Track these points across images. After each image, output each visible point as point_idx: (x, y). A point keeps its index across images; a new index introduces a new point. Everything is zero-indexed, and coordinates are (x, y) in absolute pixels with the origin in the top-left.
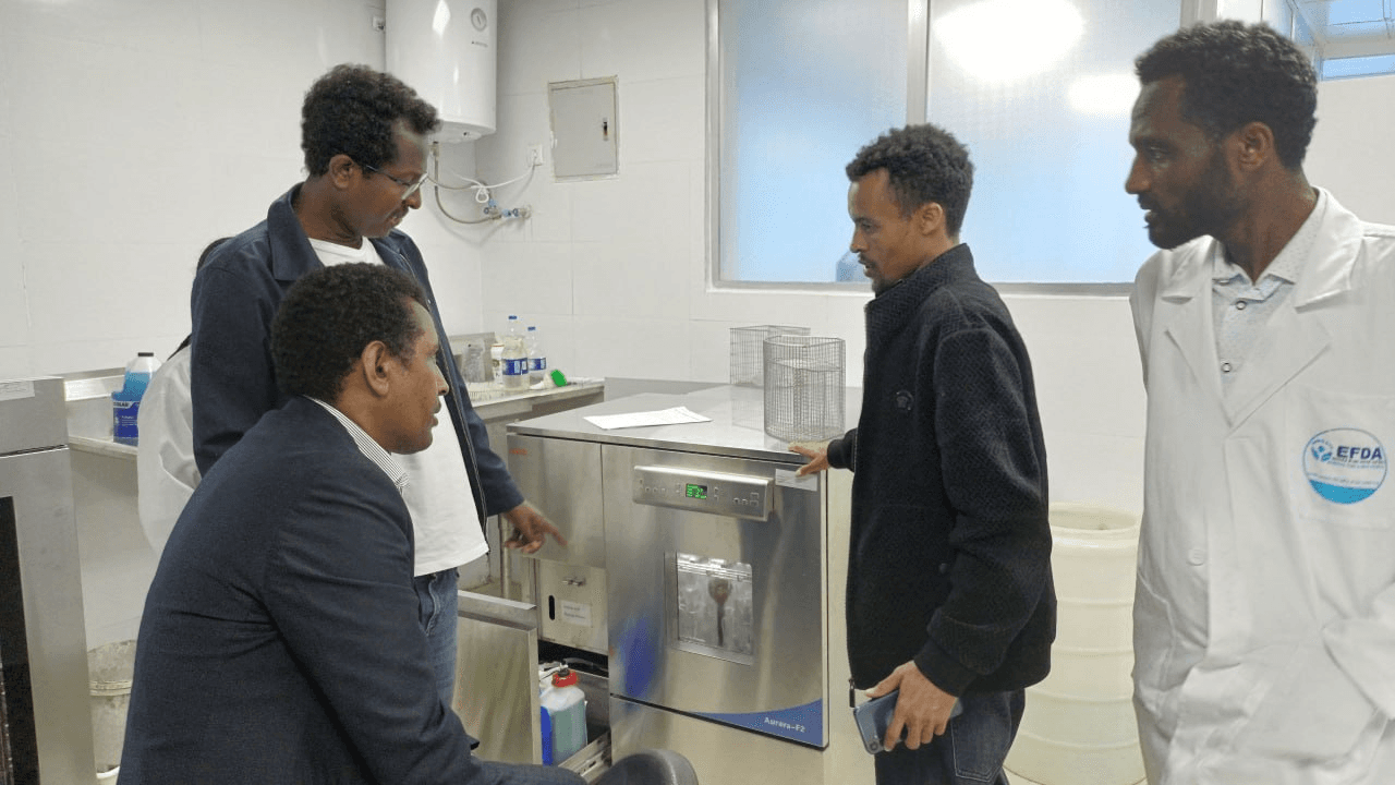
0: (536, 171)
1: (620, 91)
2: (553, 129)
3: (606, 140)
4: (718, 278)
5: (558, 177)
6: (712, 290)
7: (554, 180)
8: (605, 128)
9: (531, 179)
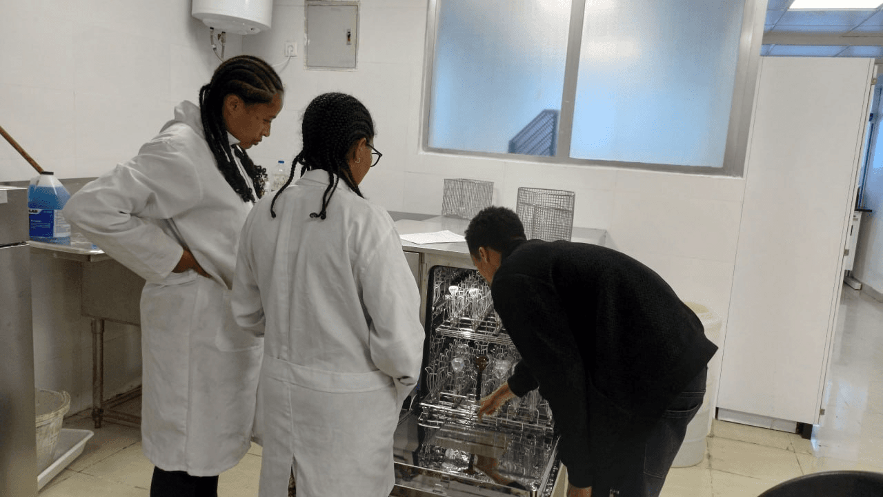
0: (291, 60)
1: (361, 12)
2: (307, 32)
3: (349, 44)
4: (426, 146)
5: (309, 66)
6: (422, 152)
7: (305, 68)
8: (349, 36)
9: (286, 66)
